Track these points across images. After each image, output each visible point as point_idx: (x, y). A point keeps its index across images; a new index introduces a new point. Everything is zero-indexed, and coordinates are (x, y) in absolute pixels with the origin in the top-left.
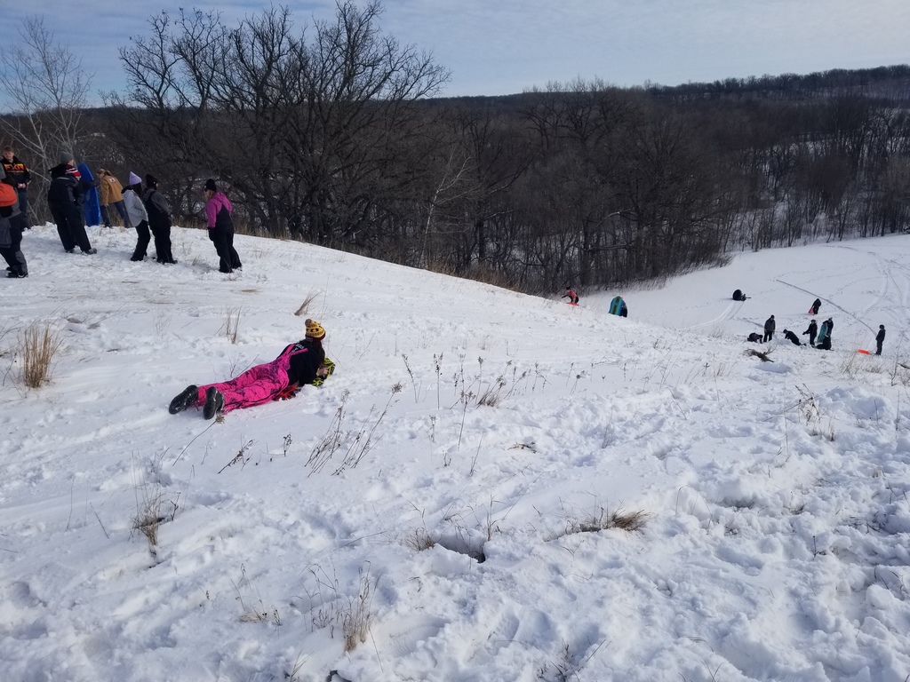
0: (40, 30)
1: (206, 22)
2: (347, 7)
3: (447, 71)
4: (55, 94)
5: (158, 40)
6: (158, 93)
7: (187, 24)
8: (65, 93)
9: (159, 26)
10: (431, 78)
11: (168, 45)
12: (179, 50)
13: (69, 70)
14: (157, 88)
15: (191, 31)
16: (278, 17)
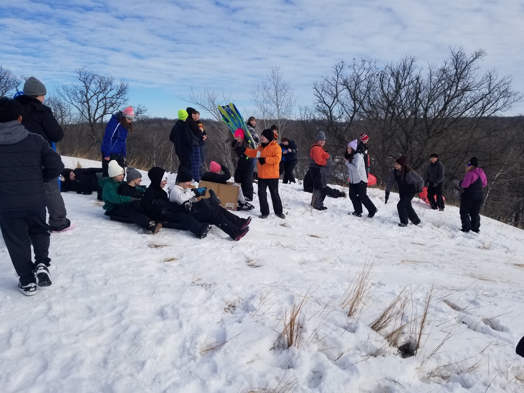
0: (276, 74)
1: (367, 65)
2: (460, 53)
3: (520, 95)
4: (278, 107)
5: (336, 78)
6: (330, 108)
7: (356, 67)
8: (283, 107)
9: (339, 69)
10: (506, 100)
11: (341, 80)
12: (345, 83)
13: (287, 94)
14: (330, 105)
15: (357, 72)
16: (408, 62)
